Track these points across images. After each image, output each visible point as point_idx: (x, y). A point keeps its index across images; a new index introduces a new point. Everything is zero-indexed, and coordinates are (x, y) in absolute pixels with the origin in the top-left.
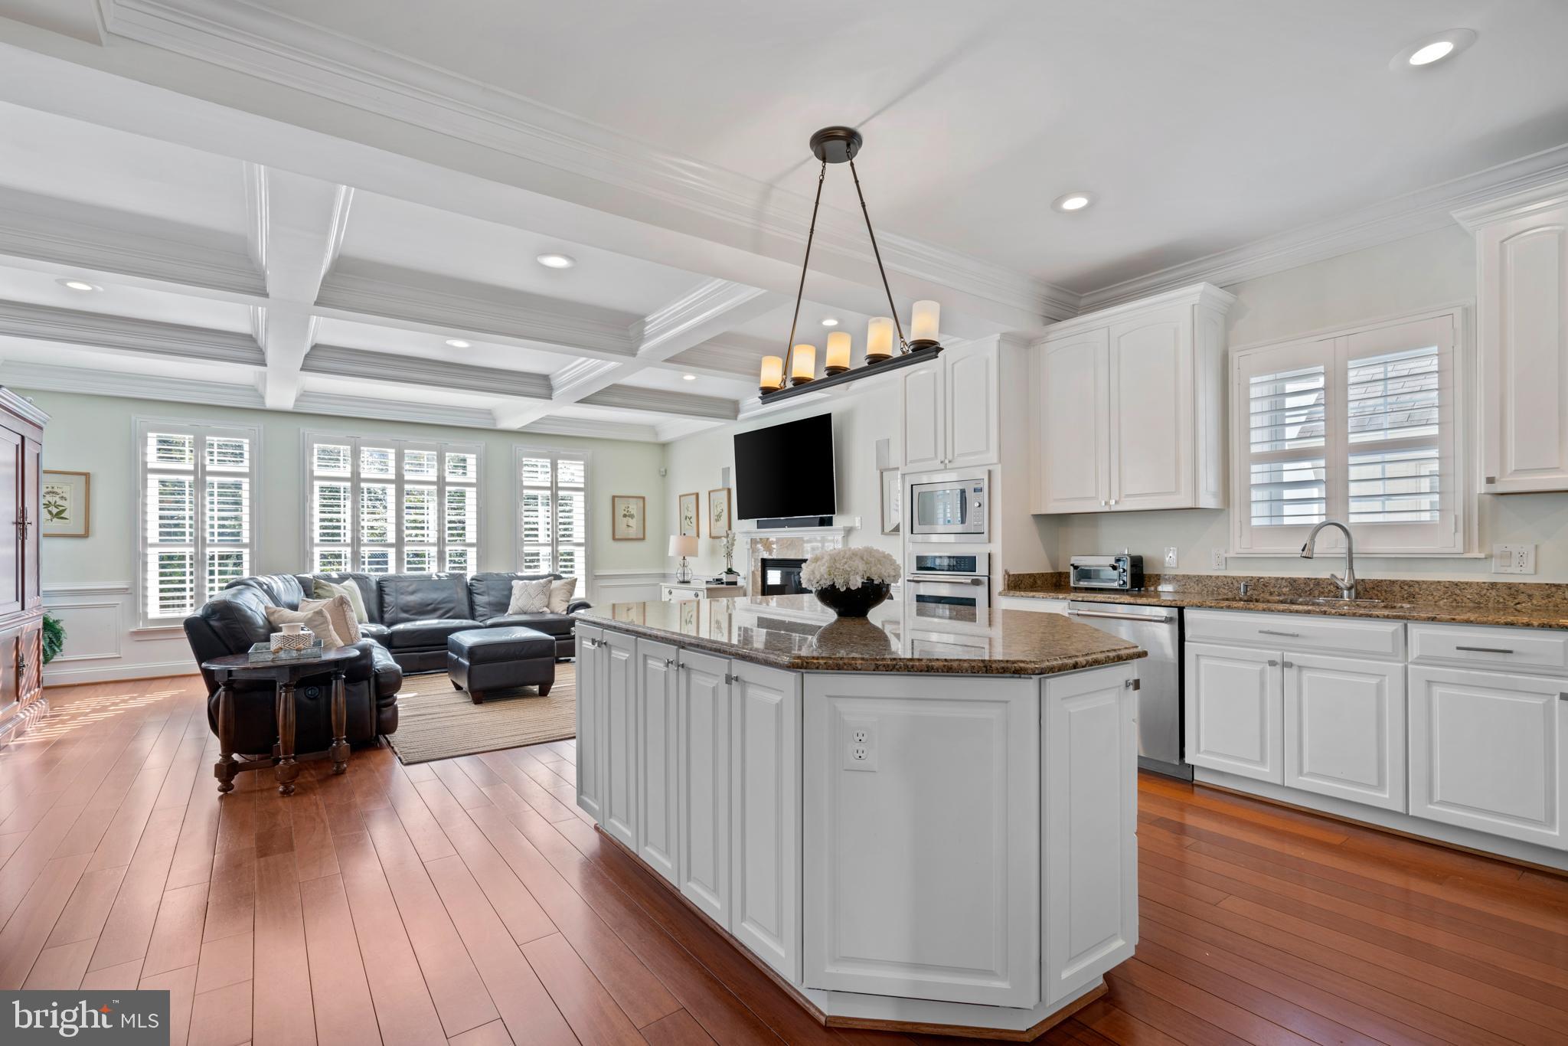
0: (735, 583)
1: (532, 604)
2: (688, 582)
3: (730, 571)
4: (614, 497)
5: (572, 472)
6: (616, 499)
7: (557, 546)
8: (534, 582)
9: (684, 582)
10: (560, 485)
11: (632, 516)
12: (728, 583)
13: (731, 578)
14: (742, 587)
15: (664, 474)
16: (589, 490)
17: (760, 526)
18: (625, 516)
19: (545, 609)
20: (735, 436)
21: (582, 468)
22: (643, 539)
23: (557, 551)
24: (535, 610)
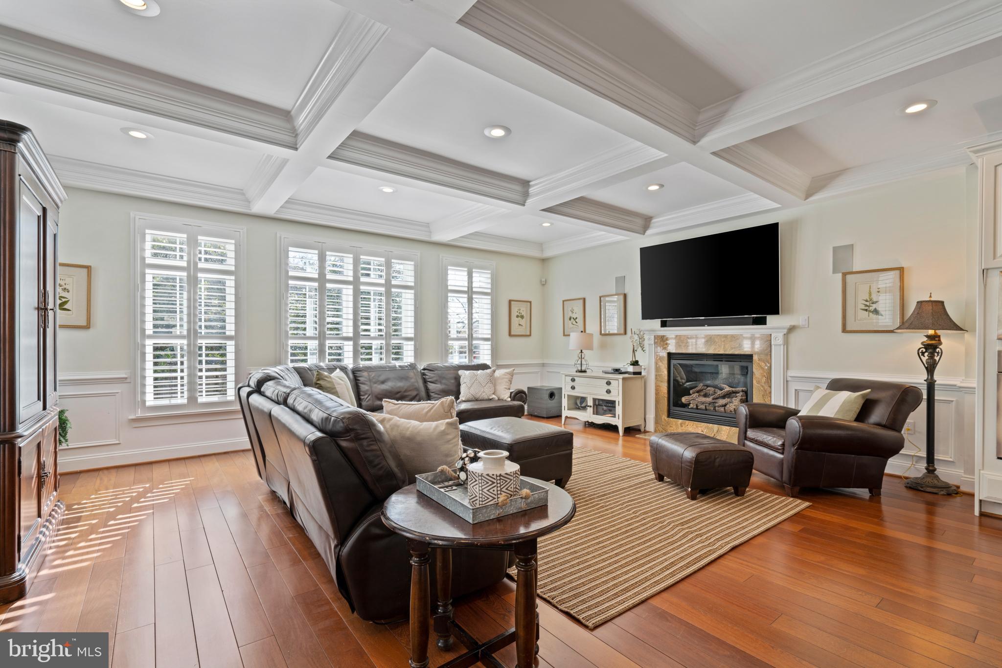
0: (640, 373)
1: (484, 392)
2: (585, 372)
3: (635, 363)
4: (510, 301)
5: (482, 281)
6: (512, 303)
7: (472, 340)
8: (480, 372)
9: (581, 371)
10: (474, 290)
11: (522, 317)
12: (635, 373)
13: (637, 369)
14: (643, 377)
15: (544, 284)
16: (494, 294)
17: (664, 324)
18: (517, 316)
19: (494, 396)
20: (640, 248)
21: (489, 276)
22: (530, 335)
23: (472, 345)
24: (486, 397)
